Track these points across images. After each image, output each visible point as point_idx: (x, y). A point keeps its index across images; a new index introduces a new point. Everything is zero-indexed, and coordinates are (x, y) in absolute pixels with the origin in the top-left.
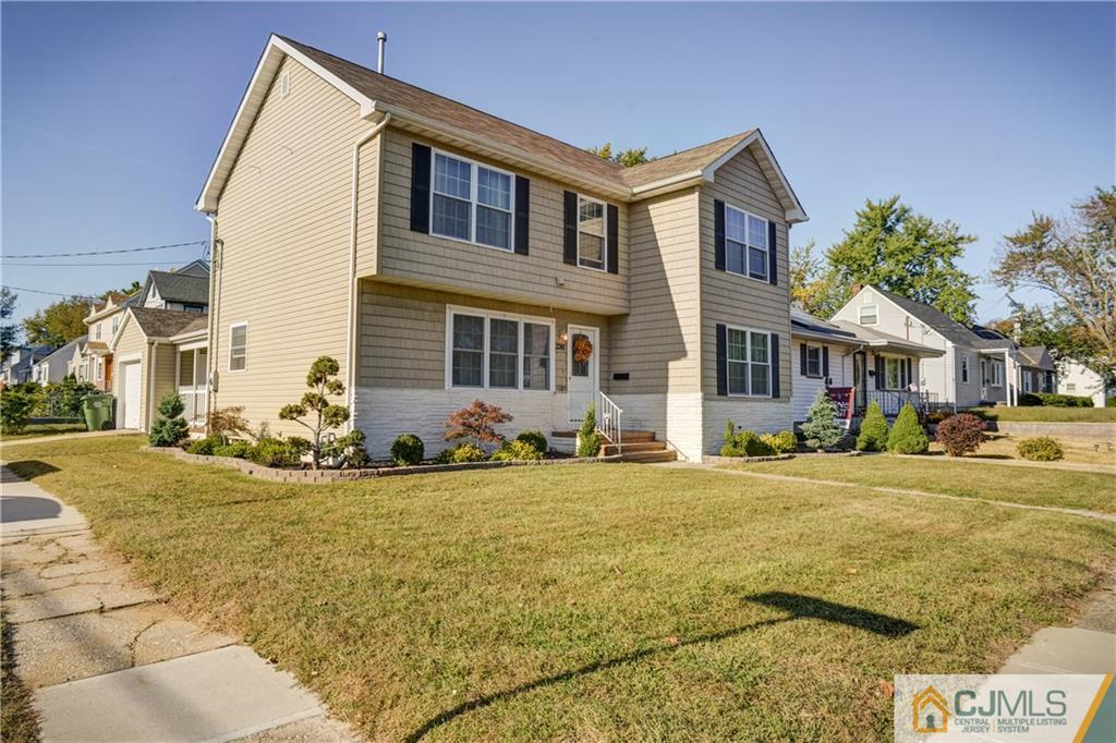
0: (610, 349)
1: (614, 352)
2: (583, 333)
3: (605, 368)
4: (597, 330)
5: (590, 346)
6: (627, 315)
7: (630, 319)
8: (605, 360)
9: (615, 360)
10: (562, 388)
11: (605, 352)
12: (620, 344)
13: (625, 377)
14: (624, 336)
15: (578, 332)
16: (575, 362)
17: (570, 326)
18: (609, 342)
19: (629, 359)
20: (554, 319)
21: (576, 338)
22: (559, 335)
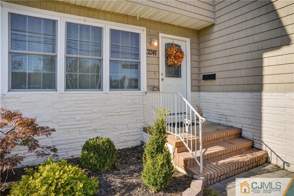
0: (199, 56)
1: (203, 58)
2: (176, 42)
3: (196, 70)
4: (188, 40)
5: (181, 52)
6: (213, 25)
7: (216, 28)
8: (196, 64)
9: (203, 64)
10: (155, 88)
11: (196, 58)
12: (207, 51)
13: (211, 77)
14: (210, 43)
15: (171, 41)
16: (168, 66)
17: (161, 35)
18: (199, 50)
19: (215, 62)
20: (145, 29)
21: (169, 46)
22: (150, 42)
